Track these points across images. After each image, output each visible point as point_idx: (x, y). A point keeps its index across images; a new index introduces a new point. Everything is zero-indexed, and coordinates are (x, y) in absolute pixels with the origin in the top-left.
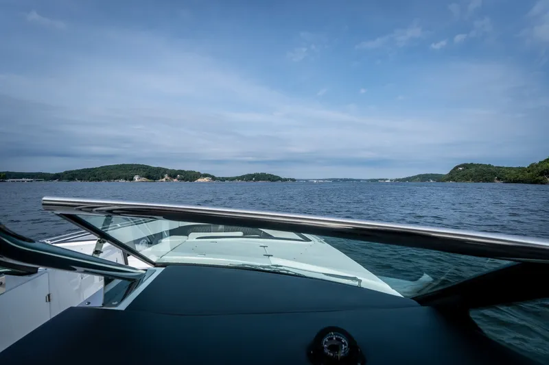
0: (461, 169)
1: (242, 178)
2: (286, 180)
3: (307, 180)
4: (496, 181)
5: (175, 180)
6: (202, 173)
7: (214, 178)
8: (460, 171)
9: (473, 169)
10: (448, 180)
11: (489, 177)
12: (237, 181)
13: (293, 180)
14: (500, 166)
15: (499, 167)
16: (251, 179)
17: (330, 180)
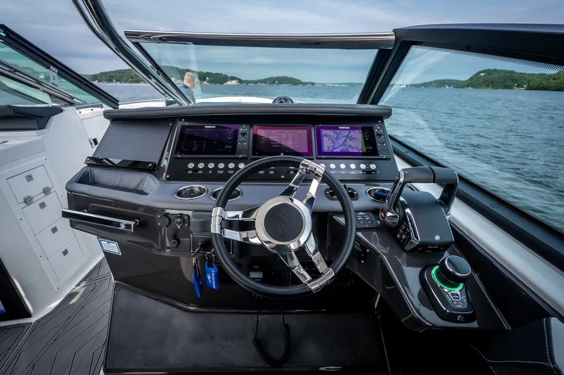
0: (482, 74)
1: (265, 81)
2: (305, 84)
3: (323, 85)
4: (515, 88)
5: (205, 83)
6: (229, 75)
7: (240, 81)
8: (482, 77)
9: (496, 76)
10: (468, 86)
11: (509, 83)
12: (260, 84)
13: (313, 84)
14: (523, 72)
15: (522, 74)
16: (274, 83)
17: (346, 84)
